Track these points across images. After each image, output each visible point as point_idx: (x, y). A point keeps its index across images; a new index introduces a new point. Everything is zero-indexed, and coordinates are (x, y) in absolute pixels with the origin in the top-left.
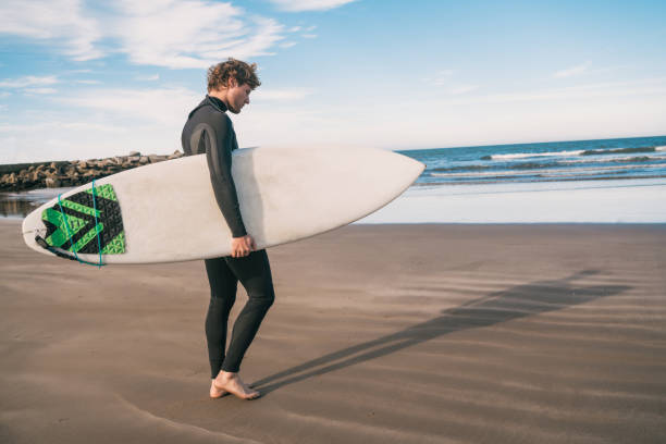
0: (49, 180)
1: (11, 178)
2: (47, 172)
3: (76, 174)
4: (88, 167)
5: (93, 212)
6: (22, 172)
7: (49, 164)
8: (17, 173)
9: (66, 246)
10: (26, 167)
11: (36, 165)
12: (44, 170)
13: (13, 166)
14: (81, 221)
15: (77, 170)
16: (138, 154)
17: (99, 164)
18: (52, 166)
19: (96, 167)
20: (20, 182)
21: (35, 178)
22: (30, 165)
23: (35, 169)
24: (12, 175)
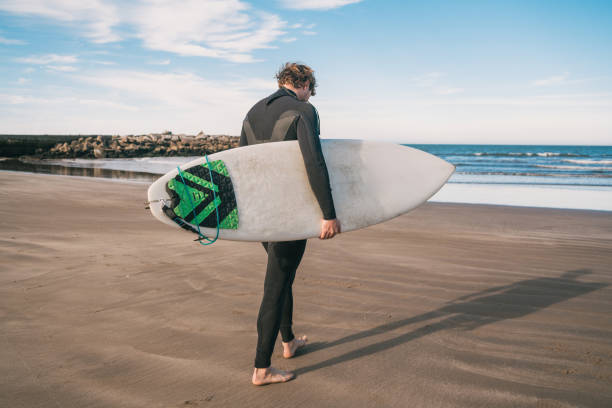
0: (97, 151)
1: (64, 148)
2: (94, 144)
3: (119, 147)
4: (129, 142)
5: (212, 186)
6: (73, 142)
7: (95, 137)
8: (70, 143)
9: (190, 218)
10: (76, 138)
11: (85, 137)
12: (92, 141)
13: (66, 137)
14: (201, 194)
15: (118, 144)
16: (170, 133)
17: (138, 140)
18: (98, 139)
19: (135, 143)
20: (72, 151)
21: (85, 148)
22: (80, 136)
23: (84, 140)
24: (65, 144)
